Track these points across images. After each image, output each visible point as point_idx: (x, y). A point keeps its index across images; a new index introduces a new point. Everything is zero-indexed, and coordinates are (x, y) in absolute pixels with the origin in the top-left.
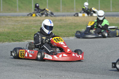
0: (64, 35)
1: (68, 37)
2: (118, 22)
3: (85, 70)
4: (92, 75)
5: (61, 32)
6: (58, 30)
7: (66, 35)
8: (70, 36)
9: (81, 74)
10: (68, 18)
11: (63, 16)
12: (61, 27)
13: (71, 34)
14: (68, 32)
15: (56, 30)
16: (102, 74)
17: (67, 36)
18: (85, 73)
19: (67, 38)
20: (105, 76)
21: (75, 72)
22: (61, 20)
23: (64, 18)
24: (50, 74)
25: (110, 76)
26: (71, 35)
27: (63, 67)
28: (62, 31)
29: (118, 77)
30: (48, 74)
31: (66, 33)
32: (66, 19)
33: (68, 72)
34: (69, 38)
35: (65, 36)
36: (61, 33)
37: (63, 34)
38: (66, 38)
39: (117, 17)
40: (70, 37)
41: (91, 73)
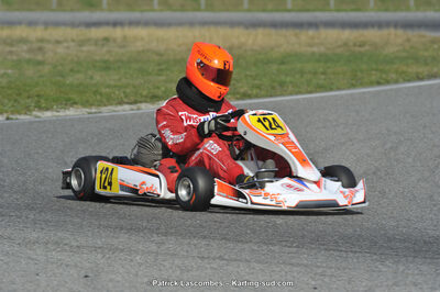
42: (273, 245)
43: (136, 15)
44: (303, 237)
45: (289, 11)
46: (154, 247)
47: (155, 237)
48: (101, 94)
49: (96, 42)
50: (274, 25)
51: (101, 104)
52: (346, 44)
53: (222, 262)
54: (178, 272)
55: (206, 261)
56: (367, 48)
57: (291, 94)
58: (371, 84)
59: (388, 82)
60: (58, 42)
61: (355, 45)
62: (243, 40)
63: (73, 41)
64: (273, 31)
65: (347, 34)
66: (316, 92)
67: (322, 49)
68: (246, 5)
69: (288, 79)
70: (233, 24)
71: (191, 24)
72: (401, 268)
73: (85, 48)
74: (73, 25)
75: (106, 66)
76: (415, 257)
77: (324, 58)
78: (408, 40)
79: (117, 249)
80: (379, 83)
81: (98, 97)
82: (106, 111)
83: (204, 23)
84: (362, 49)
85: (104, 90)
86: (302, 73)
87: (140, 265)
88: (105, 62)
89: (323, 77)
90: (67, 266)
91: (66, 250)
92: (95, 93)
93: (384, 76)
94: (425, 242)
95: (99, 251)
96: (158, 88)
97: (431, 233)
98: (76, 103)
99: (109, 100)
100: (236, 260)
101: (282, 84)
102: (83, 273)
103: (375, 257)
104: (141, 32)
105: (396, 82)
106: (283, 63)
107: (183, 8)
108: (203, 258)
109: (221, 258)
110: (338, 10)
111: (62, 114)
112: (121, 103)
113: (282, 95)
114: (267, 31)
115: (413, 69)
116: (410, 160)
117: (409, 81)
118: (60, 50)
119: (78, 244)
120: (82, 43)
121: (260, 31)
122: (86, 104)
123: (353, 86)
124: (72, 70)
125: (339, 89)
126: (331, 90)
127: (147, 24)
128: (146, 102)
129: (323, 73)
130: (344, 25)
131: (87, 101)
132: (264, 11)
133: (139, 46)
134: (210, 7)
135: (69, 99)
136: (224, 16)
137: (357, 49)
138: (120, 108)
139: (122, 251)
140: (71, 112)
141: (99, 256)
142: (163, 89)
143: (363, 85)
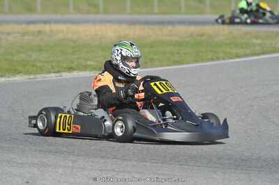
0: (50, 67)
1: (58, 72)
2: (173, 38)
3: (101, 150)
4: (120, 162)
5: (41, 62)
6: (34, 56)
7: (52, 68)
8: (62, 72)
9: (92, 160)
10: (55, 27)
11: (45, 22)
12: (41, 50)
13: (64, 66)
14: (58, 62)
15: (30, 56)
16: (141, 161)
17: (57, 70)
18: (103, 157)
19: (56, 74)
20: (148, 164)
21: (78, 155)
22: (40, 32)
23: (47, 28)
24: (20, 161)
25: (160, 165)
26: (65, 68)
27: (48, 145)
28: (44, 60)
29: (178, 166)
30: (15, 162)
31: (53, 64)
32: (51, 31)
33: (63, 155)
34: (60, 76)
35: (52, 70)
36: (41, 64)
37: (47, 66)
38: (53, 75)
39: (170, 28)
40: (63, 74)
41: (115, 158)
42: (147, 162)
43: (59, 17)
44: (165, 157)
45: (156, 14)
46: (70, 164)
47: (71, 157)
48: (37, 67)
49: (33, 34)
50: (146, 23)
51: (36, 73)
52: (191, 35)
53: (114, 173)
54: (86, 179)
55: (104, 172)
56: (205, 37)
57: (158, 66)
58: (208, 60)
59: (218, 59)
60: (9, 34)
61: (197, 36)
62: (127, 32)
63: (19, 33)
64: (145, 27)
65: (192, 29)
66: (173, 65)
67: (177, 38)
68: (128, 10)
69: (156, 57)
70: (120, 22)
71: (94, 22)
72: (227, 176)
73: (26, 38)
74: (18, 23)
75: (40, 49)
76: (236, 169)
77: (178, 44)
78: (231, 33)
79: (47, 165)
80: (212, 60)
81: (35, 69)
82: (40, 77)
83: (102, 22)
84: (203, 38)
85: (38, 64)
86: (164, 53)
87: (62, 175)
88: (39, 46)
89: (177, 56)
90: (15, 176)
91: (14, 166)
92: (33, 66)
93: (216, 55)
94: (242, 160)
95: (36, 166)
96: (73, 63)
97: (246, 154)
98: (20, 72)
99: (41, 70)
100: (123, 172)
101: (152, 60)
102: (25, 180)
103: (210, 169)
104: (62, 27)
105: (224, 59)
106: (152, 47)
107: (88, 12)
108: (101, 170)
109: (113, 170)
110: (187, 13)
111: (11, 79)
112: (49, 72)
113: (151, 67)
114: (142, 26)
115: (234, 51)
116: (233, 108)
117: (232, 58)
118: (11, 38)
119: (21, 162)
120: (24, 34)
121: (138, 27)
122: (28, 73)
123: (196, 61)
124: (18, 52)
125: (188, 63)
126: (183, 64)
127: (65, 22)
128: (65, 71)
129: (178, 53)
130: (191, 23)
131: (28, 71)
132: (140, 13)
133: (61, 36)
134: (106, 12)
135: (16, 70)
136: (115, 17)
137: (199, 38)
138: (49, 75)
139: (50, 166)
140: (18, 78)
141: (36, 169)
142: (76, 63)
143: (203, 61)
